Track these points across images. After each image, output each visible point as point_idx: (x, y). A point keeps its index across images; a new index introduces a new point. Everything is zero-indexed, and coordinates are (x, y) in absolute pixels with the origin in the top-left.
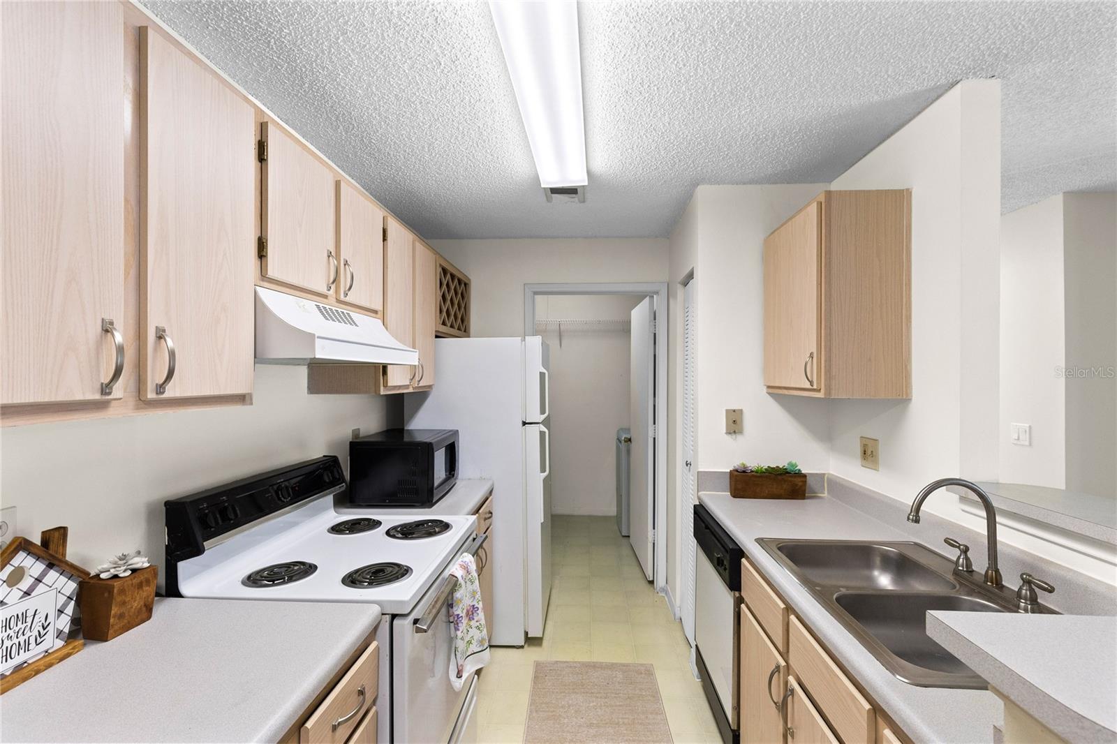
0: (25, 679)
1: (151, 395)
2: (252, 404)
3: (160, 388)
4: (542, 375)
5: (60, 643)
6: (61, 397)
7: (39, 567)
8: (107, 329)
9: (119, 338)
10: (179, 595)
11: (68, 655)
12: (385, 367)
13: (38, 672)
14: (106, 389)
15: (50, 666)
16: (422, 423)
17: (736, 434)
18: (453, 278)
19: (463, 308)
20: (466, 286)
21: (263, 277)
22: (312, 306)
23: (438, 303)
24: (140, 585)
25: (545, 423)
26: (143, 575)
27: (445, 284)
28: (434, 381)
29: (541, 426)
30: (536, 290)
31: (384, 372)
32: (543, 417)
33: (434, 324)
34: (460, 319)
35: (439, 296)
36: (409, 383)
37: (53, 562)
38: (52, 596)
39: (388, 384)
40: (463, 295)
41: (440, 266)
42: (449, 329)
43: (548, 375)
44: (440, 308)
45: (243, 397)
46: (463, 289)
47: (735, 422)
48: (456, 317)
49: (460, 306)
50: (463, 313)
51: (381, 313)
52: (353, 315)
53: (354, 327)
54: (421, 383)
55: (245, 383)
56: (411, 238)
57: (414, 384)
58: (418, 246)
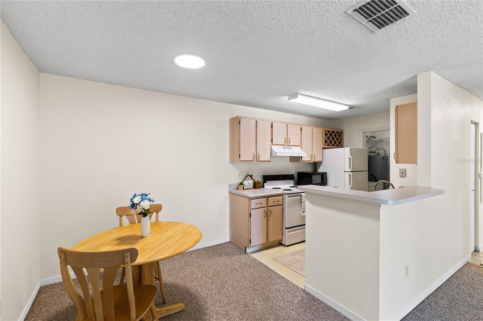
1: (258, 160)
2: (271, 162)
3: (258, 159)
4: (350, 158)
5: (252, 187)
6: (250, 160)
7: (250, 178)
8: (253, 153)
9: (254, 154)
11: (252, 189)
12: (301, 157)
13: (249, 189)
14: (253, 159)
16: (321, 170)
17: (403, 177)
18: (333, 132)
19: (340, 140)
20: (341, 133)
21: (272, 144)
22: (281, 147)
23: (324, 140)
24: (259, 184)
25: (351, 172)
26: (259, 183)
27: (329, 135)
28: (323, 160)
29: (350, 172)
30: (364, 131)
31: (301, 158)
32: (350, 170)
33: (322, 146)
34: (337, 143)
35: (325, 138)
36: (310, 160)
37: (252, 178)
38: (251, 182)
39: (303, 160)
40: (340, 136)
41: (325, 131)
42: (331, 146)
43: (352, 158)
44: (326, 141)
45: (269, 161)
46: (340, 134)
47: (402, 173)
48: (335, 142)
49: (337, 139)
50: (340, 141)
51: (300, 146)
52: (292, 147)
53: (291, 150)
54: (316, 160)
55: (268, 159)
56: (311, 128)
57: (312, 160)
58: (314, 129)
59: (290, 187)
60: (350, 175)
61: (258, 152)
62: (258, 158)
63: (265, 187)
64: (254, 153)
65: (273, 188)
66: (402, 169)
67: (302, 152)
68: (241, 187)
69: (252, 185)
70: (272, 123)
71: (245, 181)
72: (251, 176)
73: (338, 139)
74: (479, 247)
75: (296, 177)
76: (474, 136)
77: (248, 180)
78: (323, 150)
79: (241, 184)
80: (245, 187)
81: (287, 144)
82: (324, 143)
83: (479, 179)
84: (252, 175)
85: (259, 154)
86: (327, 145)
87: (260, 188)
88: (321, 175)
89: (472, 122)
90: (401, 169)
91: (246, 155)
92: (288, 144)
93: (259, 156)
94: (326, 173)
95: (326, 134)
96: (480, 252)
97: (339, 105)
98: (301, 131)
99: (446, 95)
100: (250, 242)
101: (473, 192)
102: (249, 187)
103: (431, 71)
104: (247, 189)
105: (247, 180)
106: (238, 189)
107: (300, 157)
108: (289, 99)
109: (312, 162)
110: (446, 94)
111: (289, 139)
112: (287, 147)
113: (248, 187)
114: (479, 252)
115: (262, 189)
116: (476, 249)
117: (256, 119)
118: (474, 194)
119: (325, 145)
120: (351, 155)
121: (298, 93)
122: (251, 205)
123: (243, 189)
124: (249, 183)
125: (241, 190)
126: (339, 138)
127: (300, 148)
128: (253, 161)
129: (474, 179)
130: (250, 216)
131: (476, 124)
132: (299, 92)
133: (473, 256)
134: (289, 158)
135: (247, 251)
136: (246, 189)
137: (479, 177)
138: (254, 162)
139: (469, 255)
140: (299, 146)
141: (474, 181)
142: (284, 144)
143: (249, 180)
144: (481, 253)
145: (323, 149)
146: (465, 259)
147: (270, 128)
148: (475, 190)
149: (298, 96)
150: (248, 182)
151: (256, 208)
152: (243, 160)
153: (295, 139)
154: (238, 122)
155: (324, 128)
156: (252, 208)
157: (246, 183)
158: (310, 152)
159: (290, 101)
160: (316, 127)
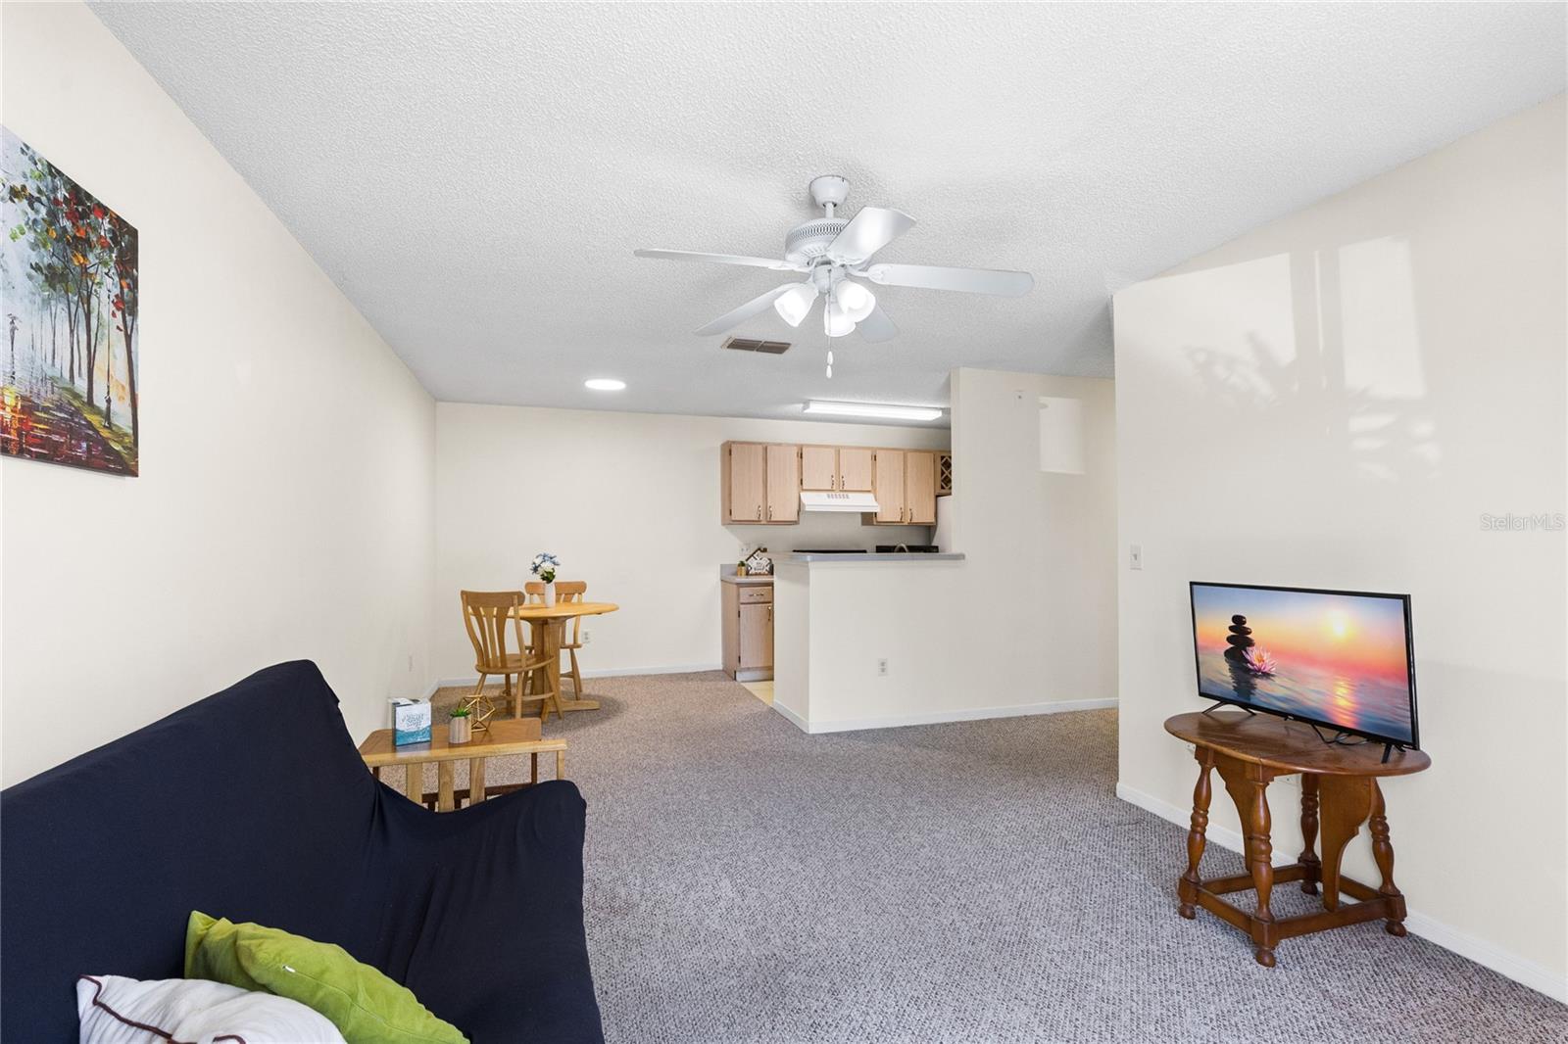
0: (759, 575)
1: (768, 520)
2: (798, 524)
5: (767, 572)
6: (752, 519)
7: (762, 555)
8: (759, 506)
11: (766, 575)
12: (876, 513)
13: (762, 575)
21: (803, 490)
22: (825, 494)
23: (940, 478)
28: (939, 521)
31: (876, 516)
33: (933, 491)
35: (943, 473)
36: (900, 520)
38: (765, 562)
39: (879, 520)
41: (942, 457)
44: (947, 480)
45: (795, 523)
51: (873, 490)
52: (850, 495)
53: (848, 499)
54: (914, 521)
55: (794, 517)
56: (902, 452)
57: (907, 521)
58: (909, 455)
61: (769, 505)
62: (769, 516)
64: (761, 506)
67: (875, 504)
68: (741, 570)
69: (767, 568)
70: (802, 448)
71: (750, 560)
72: (765, 552)
77: (757, 558)
78: (935, 500)
79: (742, 564)
80: (752, 571)
81: (840, 487)
82: (940, 484)
84: (766, 549)
85: (771, 509)
91: (744, 510)
92: (841, 489)
93: (771, 511)
95: (946, 465)
98: (875, 460)
100: (739, 661)
102: (759, 571)
104: (756, 574)
106: (736, 574)
107: (873, 513)
108: (804, 409)
109: (905, 524)
111: (843, 476)
112: (839, 494)
113: (757, 572)
117: (765, 443)
119: (943, 488)
122: (741, 596)
123: (747, 574)
124: (760, 563)
125: (741, 575)
127: (871, 495)
128: (760, 521)
130: (738, 616)
132: (812, 399)
134: (860, 516)
136: (751, 575)
138: (762, 523)
140: (870, 491)
142: (831, 488)
143: (761, 557)
145: (937, 496)
147: (795, 458)
149: (813, 403)
150: (758, 560)
151: (750, 601)
152: (736, 519)
153: (858, 476)
154: (728, 450)
155: (941, 451)
156: (742, 601)
157: (753, 563)
158: (899, 503)
159: (806, 411)
160: (916, 451)
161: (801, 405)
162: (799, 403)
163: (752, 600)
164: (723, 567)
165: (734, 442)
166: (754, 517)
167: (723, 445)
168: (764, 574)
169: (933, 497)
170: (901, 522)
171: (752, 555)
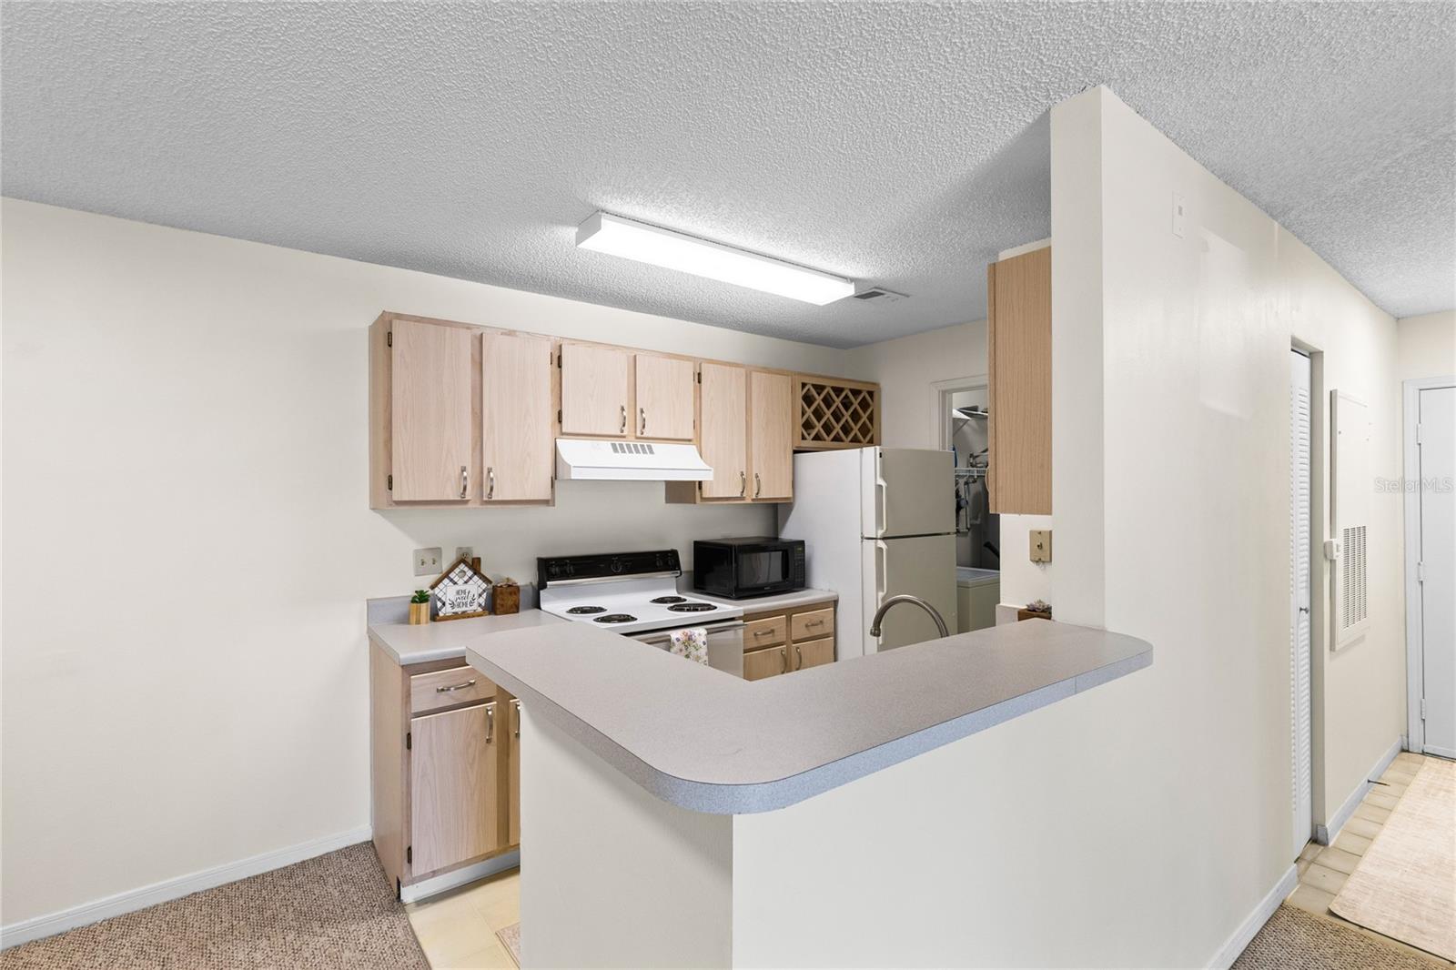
0: (464, 618)
1: (485, 499)
2: (554, 505)
3: (489, 496)
4: (880, 488)
5: (480, 610)
6: (443, 498)
7: (470, 573)
8: (464, 470)
9: (467, 473)
10: (540, 609)
11: (481, 616)
12: (700, 483)
13: (468, 617)
14: (464, 495)
15: (473, 616)
17: (1043, 562)
18: (838, 391)
19: (864, 418)
20: (871, 394)
21: (563, 434)
22: (606, 445)
23: (801, 421)
24: (511, 594)
25: (884, 538)
26: (513, 589)
27: (819, 400)
28: (797, 494)
29: (879, 541)
30: (944, 389)
31: (700, 488)
32: (880, 533)
33: (790, 441)
34: (856, 429)
35: (803, 414)
36: (739, 495)
37: (477, 572)
38: (476, 587)
39: (704, 496)
40: (864, 405)
41: (804, 385)
42: (828, 443)
43: (887, 488)
44: (807, 425)
45: (546, 502)
46: (864, 397)
47: (1040, 546)
48: (846, 429)
49: (856, 417)
50: (868, 422)
51: (695, 440)
52: (655, 446)
53: (649, 455)
54: (763, 495)
55: (544, 493)
56: (743, 371)
57: (750, 496)
58: (755, 375)
59: (655, 601)
60: (879, 550)
61: (486, 465)
62: (486, 490)
63: (543, 606)
64: (469, 469)
65: (573, 611)
66: (1040, 533)
67: (702, 465)
68: (419, 611)
69: (482, 600)
70: (561, 346)
71: (441, 586)
72: (475, 566)
73: (860, 418)
74: (1327, 826)
75: (686, 561)
76: (1307, 400)
77: (461, 582)
78: (797, 455)
79: (421, 598)
80: (446, 611)
81: (636, 432)
82: (800, 429)
83: (1327, 566)
84: (479, 559)
85: (492, 475)
86: (813, 439)
87: (518, 612)
88: (781, 553)
89: (1297, 347)
90: (1035, 532)
91: (423, 479)
92: (639, 434)
93: (492, 479)
94: (802, 543)
95: (808, 399)
96: (1331, 844)
97: (817, 277)
98: (699, 382)
99: (1180, 213)
100: (410, 861)
101: (1306, 616)
102: (464, 609)
103: (1103, 87)
104: (456, 616)
105: (451, 580)
106: (399, 620)
107: (694, 482)
108: (580, 239)
109: (748, 501)
110: (1180, 209)
111: (642, 411)
112: (631, 444)
113: (459, 610)
114: (1325, 844)
115: (526, 615)
116: (1317, 832)
117: (479, 327)
118: (1307, 623)
119: (804, 438)
120: (884, 476)
121: (603, 211)
122: (413, 698)
123: (434, 617)
124: (466, 591)
125: (418, 622)
126: (860, 411)
127: (692, 449)
128: (467, 502)
129: (1306, 566)
130: (409, 747)
131: (1314, 356)
132: (601, 204)
133: (1303, 865)
134: (663, 487)
135: (402, 898)
136: (446, 618)
137: (1326, 556)
138: (470, 505)
139: (1289, 871)
140: (690, 440)
141: (1306, 572)
142: (619, 433)
143: (466, 578)
144: (1334, 847)
145: (795, 452)
146: (1269, 895)
147: (547, 368)
148: (1312, 610)
149: (603, 221)
150: (461, 586)
151: (441, 706)
152: (406, 498)
153: (670, 411)
154: (384, 335)
155: (801, 374)
156: (415, 709)
157: (447, 592)
158: (739, 464)
159: (583, 245)
160: (767, 370)
161: (571, 232)
162: (564, 222)
163: (445, 700)
164: (372, 605)
165: (399, 316)
166: (453, 495)
167: (373, 329)
168: (475, 615)
169: (791, 452)
170: (742, 498)
171: (446, 575)
